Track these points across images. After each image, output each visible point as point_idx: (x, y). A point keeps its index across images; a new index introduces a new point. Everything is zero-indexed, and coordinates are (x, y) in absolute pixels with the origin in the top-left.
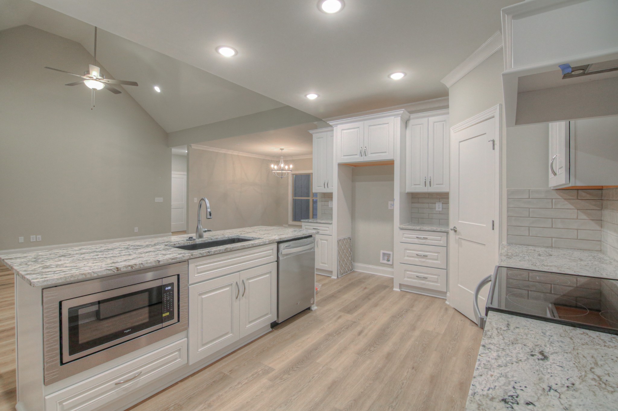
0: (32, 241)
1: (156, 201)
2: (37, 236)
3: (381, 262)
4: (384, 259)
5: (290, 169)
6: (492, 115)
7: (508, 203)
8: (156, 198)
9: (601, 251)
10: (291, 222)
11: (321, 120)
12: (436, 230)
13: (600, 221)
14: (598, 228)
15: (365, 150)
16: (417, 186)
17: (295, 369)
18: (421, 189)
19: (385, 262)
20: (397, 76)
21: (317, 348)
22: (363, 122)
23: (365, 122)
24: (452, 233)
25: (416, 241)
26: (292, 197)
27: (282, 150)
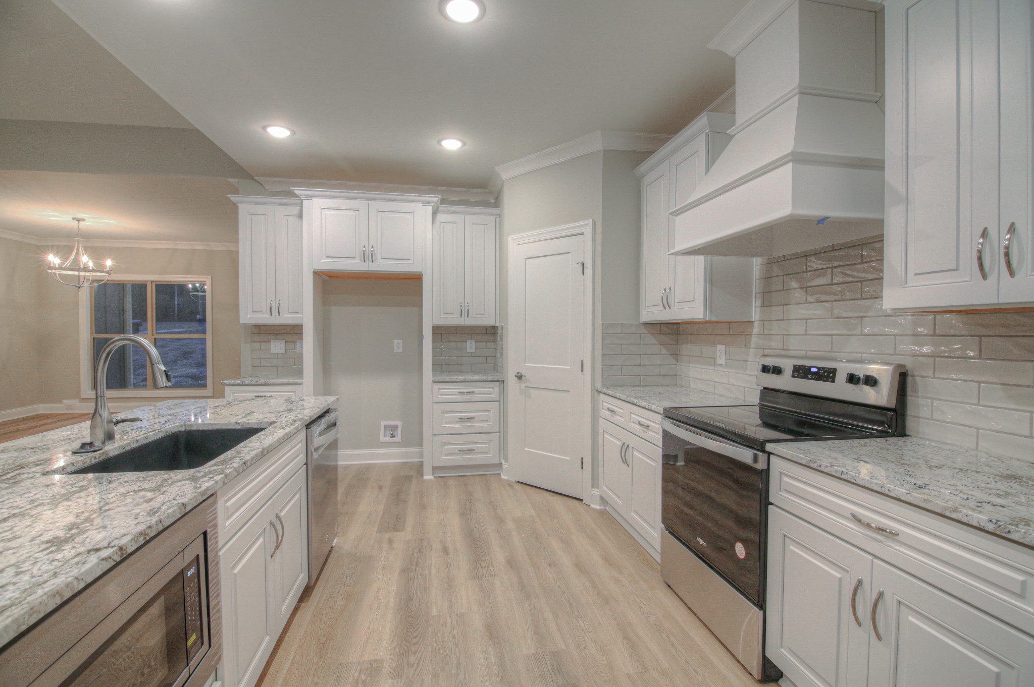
3: (381, 441)
4: (385, 436)
5: (106, 268)
6: (582, 230)
7: (603, 339)
9: (677, 385)
10: (89, 392)
11: (251, 178)
12: (487, 380)
13: (676, 355)
14: (675, 362)
15: (372, 251)
16: (449, 316)
17: (415, 640)
18: (454, 320)
19: (388, 439)
20: (452, 145)
21: (410, 596)
22: (367, 202)
23: (371, 203)
24: (512, 381)
25: (458, 397)
26: (91, 334)
27: (79, 223)
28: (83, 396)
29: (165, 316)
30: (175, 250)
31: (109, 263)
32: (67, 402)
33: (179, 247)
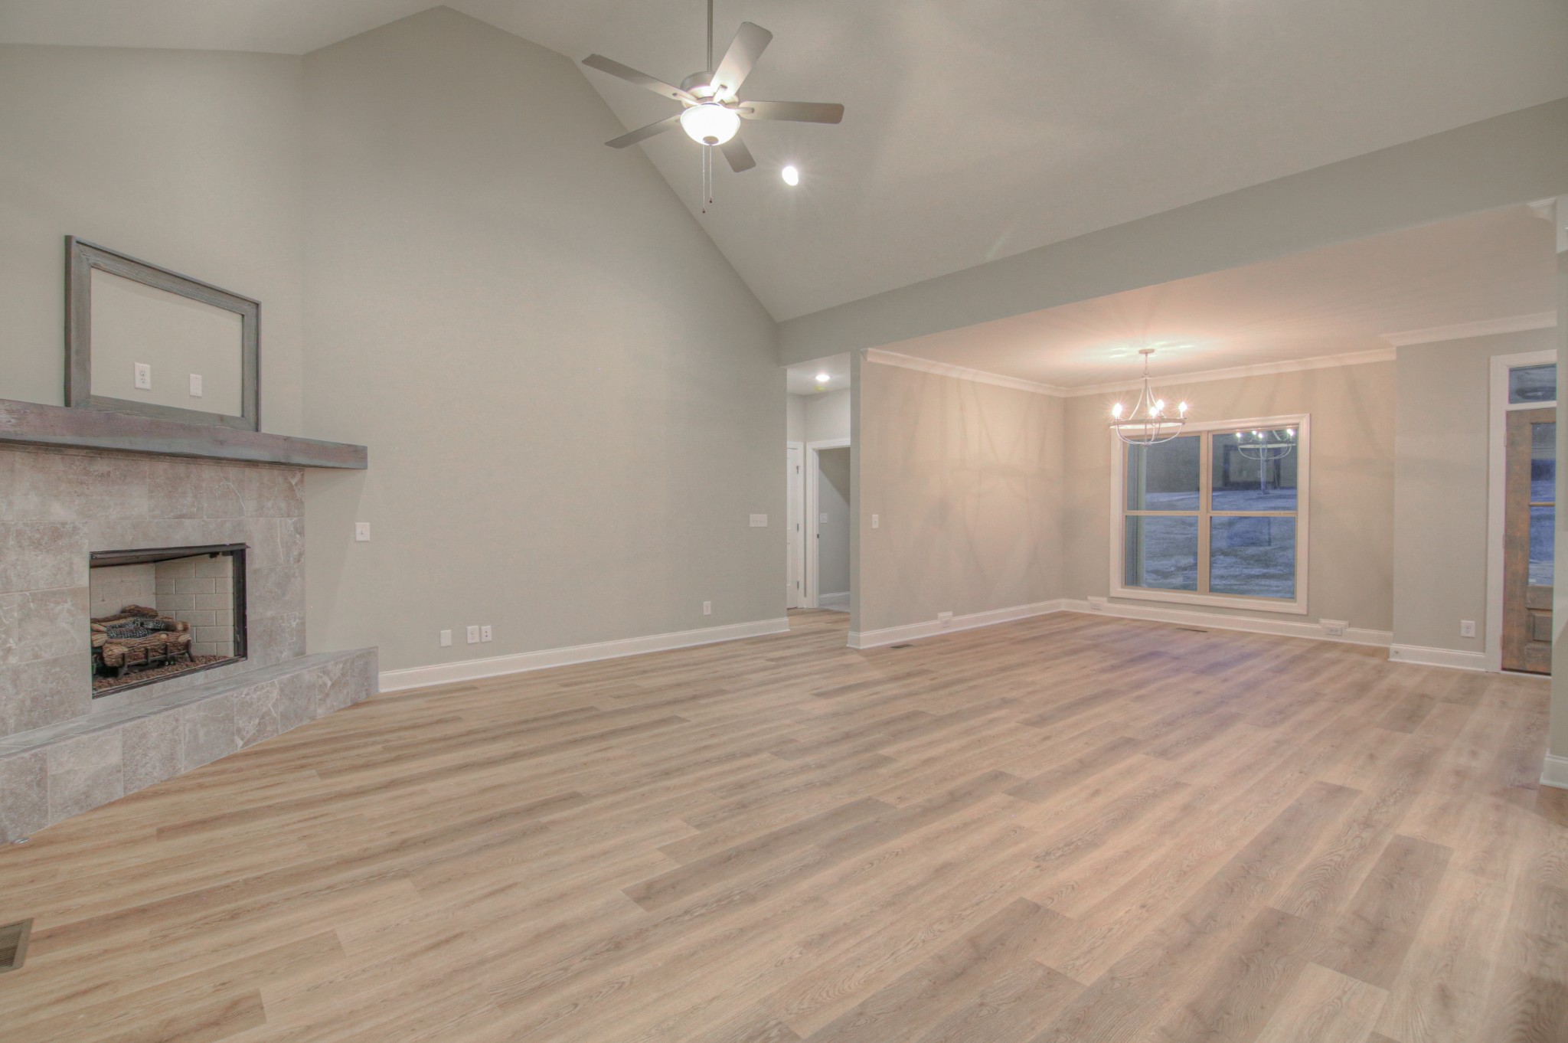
0: (470, 641)
1: (752, 525)
2: (483, 627)
5: (1179, 415)
8: (752, 516)
10: (1120, 589)
26: (1123, 511)
27: (1146, 355)
28: (1113, 594)
29: (1226, 483)
30: (1248, 378)
31: (1183, 407)
32: (1093, 599)
33: (1256, 373)
